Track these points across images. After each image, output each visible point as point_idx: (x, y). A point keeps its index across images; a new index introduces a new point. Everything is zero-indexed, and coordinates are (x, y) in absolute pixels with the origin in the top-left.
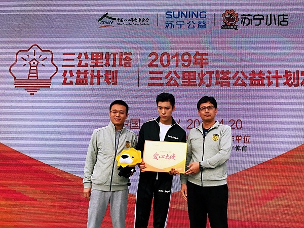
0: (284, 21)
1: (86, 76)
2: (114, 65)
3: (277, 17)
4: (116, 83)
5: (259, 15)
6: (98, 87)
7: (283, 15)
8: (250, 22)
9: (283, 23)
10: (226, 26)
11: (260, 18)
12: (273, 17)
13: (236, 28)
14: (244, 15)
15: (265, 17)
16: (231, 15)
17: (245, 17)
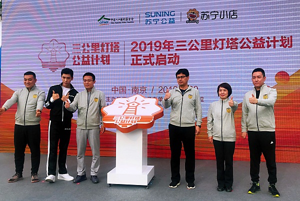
0: (234, 15)
1: (88, 59)
2: (107, 52)
3: (228, 13)
4: (109, 64)
5: (214, 12)
6: (97, 66)
7: (234, 11)
8: (208, 17)
9: (233, 17)
10: (189, 21)
11: (215, 14)
12: (225, 13)
13: (197, 22)
14: (203, 12)
15: (219, 14)
16: (193, 13)
17: (204, 14)
